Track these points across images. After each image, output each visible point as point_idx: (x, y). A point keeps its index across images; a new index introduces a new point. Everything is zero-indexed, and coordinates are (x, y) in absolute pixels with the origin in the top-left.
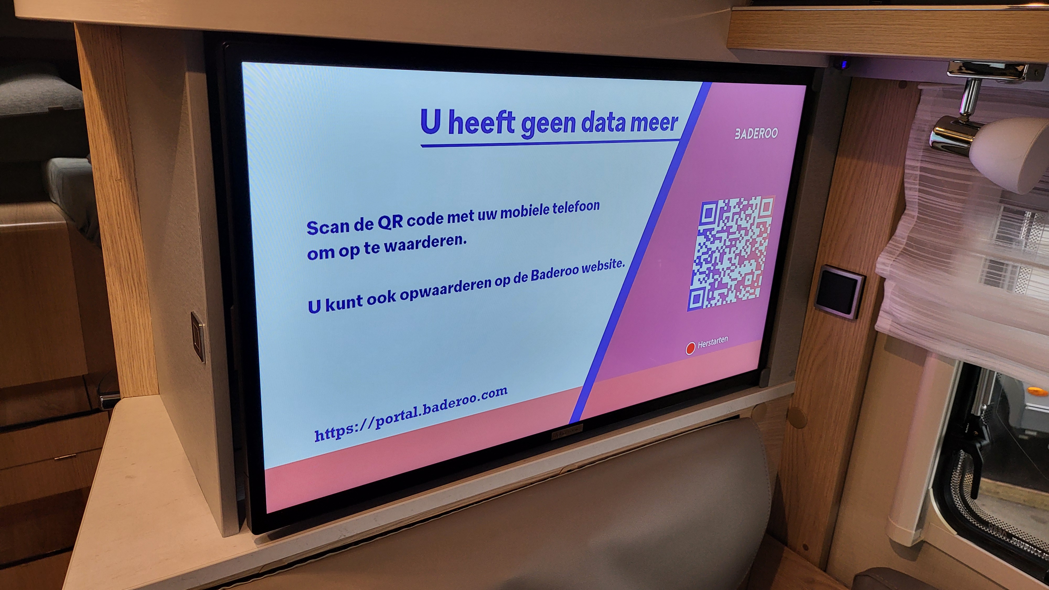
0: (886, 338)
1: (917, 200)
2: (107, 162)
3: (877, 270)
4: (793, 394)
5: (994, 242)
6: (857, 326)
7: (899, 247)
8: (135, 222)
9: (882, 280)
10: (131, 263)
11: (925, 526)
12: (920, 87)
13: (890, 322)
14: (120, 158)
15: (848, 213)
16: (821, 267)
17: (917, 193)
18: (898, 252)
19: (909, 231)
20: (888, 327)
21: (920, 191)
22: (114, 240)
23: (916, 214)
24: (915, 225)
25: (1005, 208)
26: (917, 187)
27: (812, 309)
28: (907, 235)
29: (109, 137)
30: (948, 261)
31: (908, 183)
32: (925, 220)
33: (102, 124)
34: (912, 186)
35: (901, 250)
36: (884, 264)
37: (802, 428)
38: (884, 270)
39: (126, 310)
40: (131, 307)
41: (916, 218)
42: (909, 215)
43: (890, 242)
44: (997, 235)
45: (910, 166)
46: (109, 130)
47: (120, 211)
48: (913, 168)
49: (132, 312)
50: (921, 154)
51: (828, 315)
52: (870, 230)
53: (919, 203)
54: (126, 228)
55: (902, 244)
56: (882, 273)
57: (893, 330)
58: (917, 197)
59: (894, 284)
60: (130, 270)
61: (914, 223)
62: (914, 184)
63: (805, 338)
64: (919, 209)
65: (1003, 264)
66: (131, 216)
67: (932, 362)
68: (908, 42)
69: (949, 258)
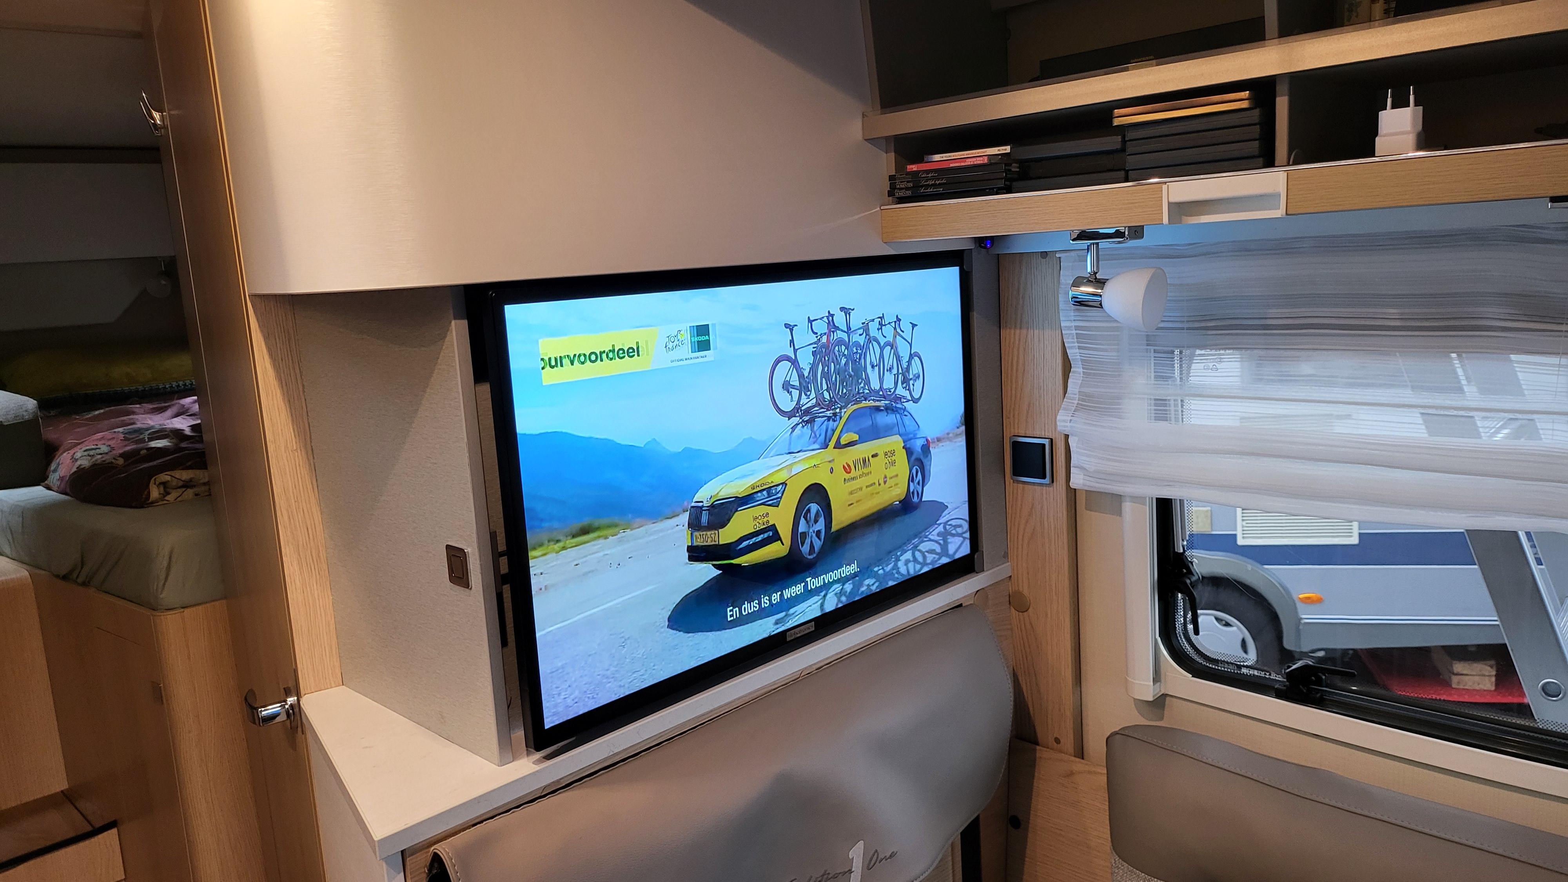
0: (1084, 492)
1: (1078, 357)
2: (282, 433)
3: (1059, 428)
4: (1011, 576)
5: (1153, 382)
6: (1055, 488)
7: (1073, 403)
8: (312, 492)
9: (1067, 437)
10: (309, 538)
11: (1163, 680)
12: (1057, 255)
13: (1082, 477)
14: (295, 427)
15: (1023, 381)
16: (1010, 438)
17: (1077, 350)
18: (1074, 408)
19: (1078, 388)
20: (1081, 482)
21: (1079, 348)
22: (291, 517)
23: (1081, 370)
24: (1082, 380)
25: (1154, 350)
26: (1076, 344)
27: (1010, 483)
28: (1078, 390)
29: (283, 407)
30: (1118, 407)
31: (1068, 342)
32: (1089, 374)
33: (276, 394)
34: (1072, 345)
35: (1075, 405)
36: (1064, 421)
37: (1026, 611)
38: (1065, 426)
39: (305, 592)
40: (310, 587)
41: (1082, 373)
42: (1074, 372)
43: (1065, 400)
44: (1155, 376)
45: (1066, 327)
46: (284, 400)
47: (297, 484)
48: (1069, 328)
49: (311, 593)
50: (1072, 314)
51: (1026, 486)
52: (1045, 394)
53: (1081, 359)
54: (303, 501)
55: (1075, 400)
56: (1065, 430)
57: (1088, 483)
58: (1078, 354)
59: (1076, 439)
60: (308, 545)
61: (1082, 378)
62: (1073, 343)
63: (1010, 515)
64: (1082, 365)
65: (1165, 400)
66: (308, 487)
67: (1128, 507)
68: (1032, 221)
69: (1118, 404)
